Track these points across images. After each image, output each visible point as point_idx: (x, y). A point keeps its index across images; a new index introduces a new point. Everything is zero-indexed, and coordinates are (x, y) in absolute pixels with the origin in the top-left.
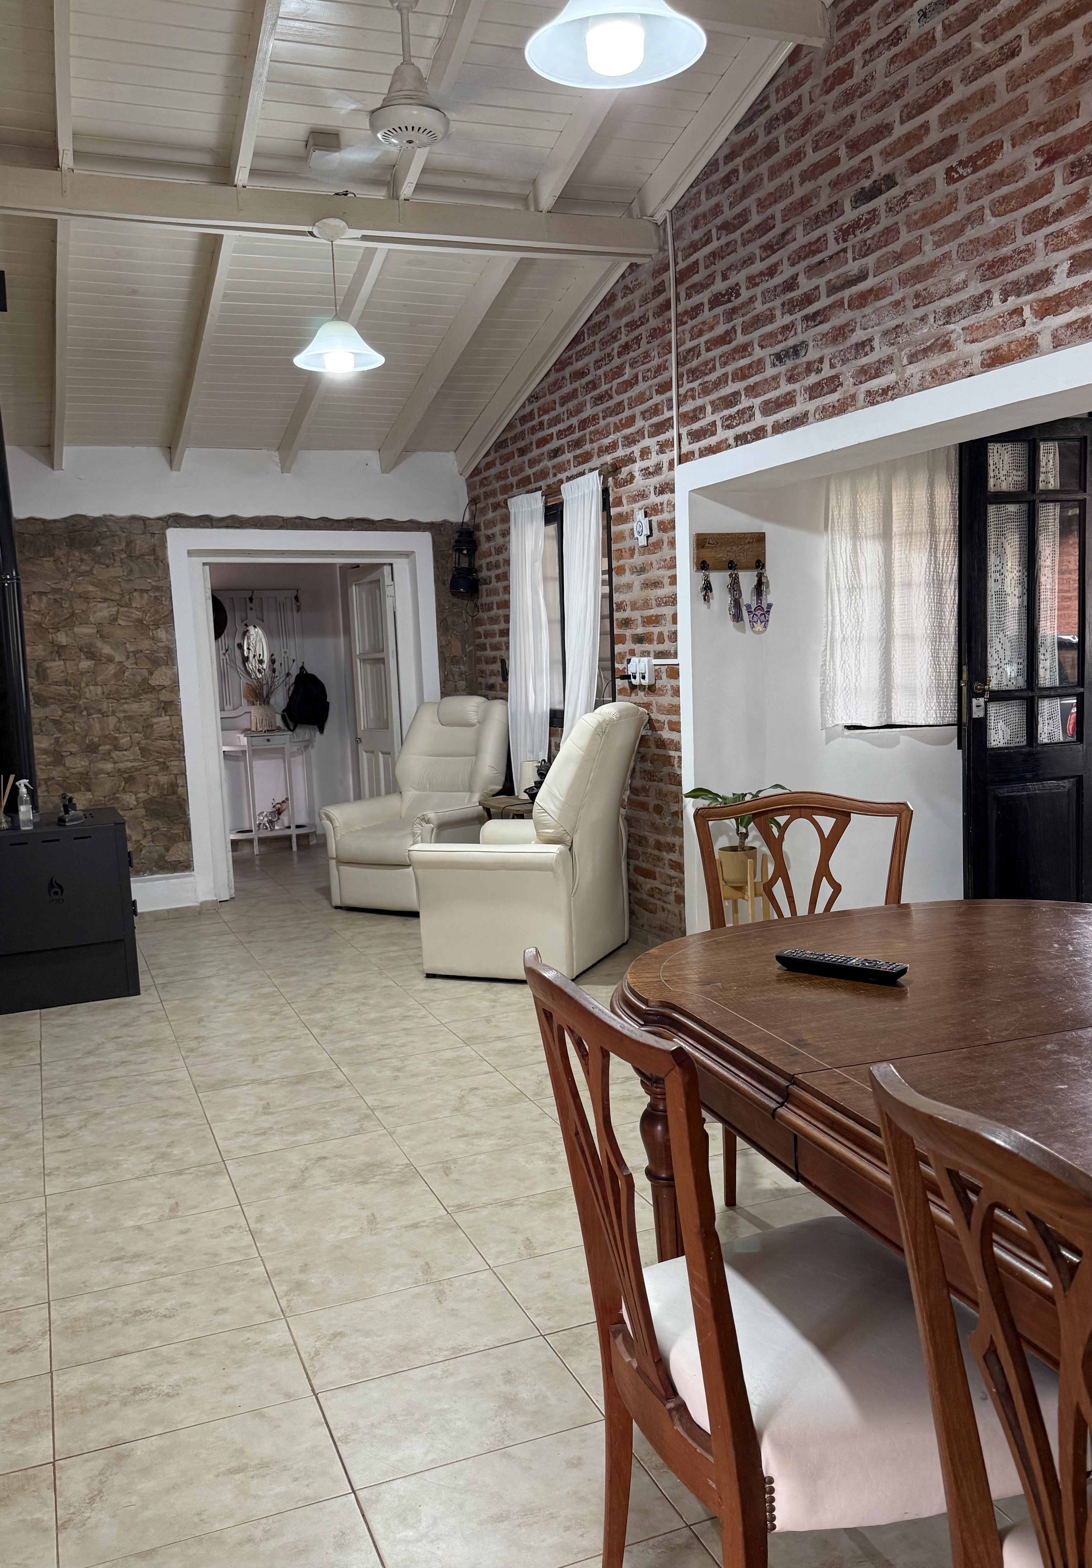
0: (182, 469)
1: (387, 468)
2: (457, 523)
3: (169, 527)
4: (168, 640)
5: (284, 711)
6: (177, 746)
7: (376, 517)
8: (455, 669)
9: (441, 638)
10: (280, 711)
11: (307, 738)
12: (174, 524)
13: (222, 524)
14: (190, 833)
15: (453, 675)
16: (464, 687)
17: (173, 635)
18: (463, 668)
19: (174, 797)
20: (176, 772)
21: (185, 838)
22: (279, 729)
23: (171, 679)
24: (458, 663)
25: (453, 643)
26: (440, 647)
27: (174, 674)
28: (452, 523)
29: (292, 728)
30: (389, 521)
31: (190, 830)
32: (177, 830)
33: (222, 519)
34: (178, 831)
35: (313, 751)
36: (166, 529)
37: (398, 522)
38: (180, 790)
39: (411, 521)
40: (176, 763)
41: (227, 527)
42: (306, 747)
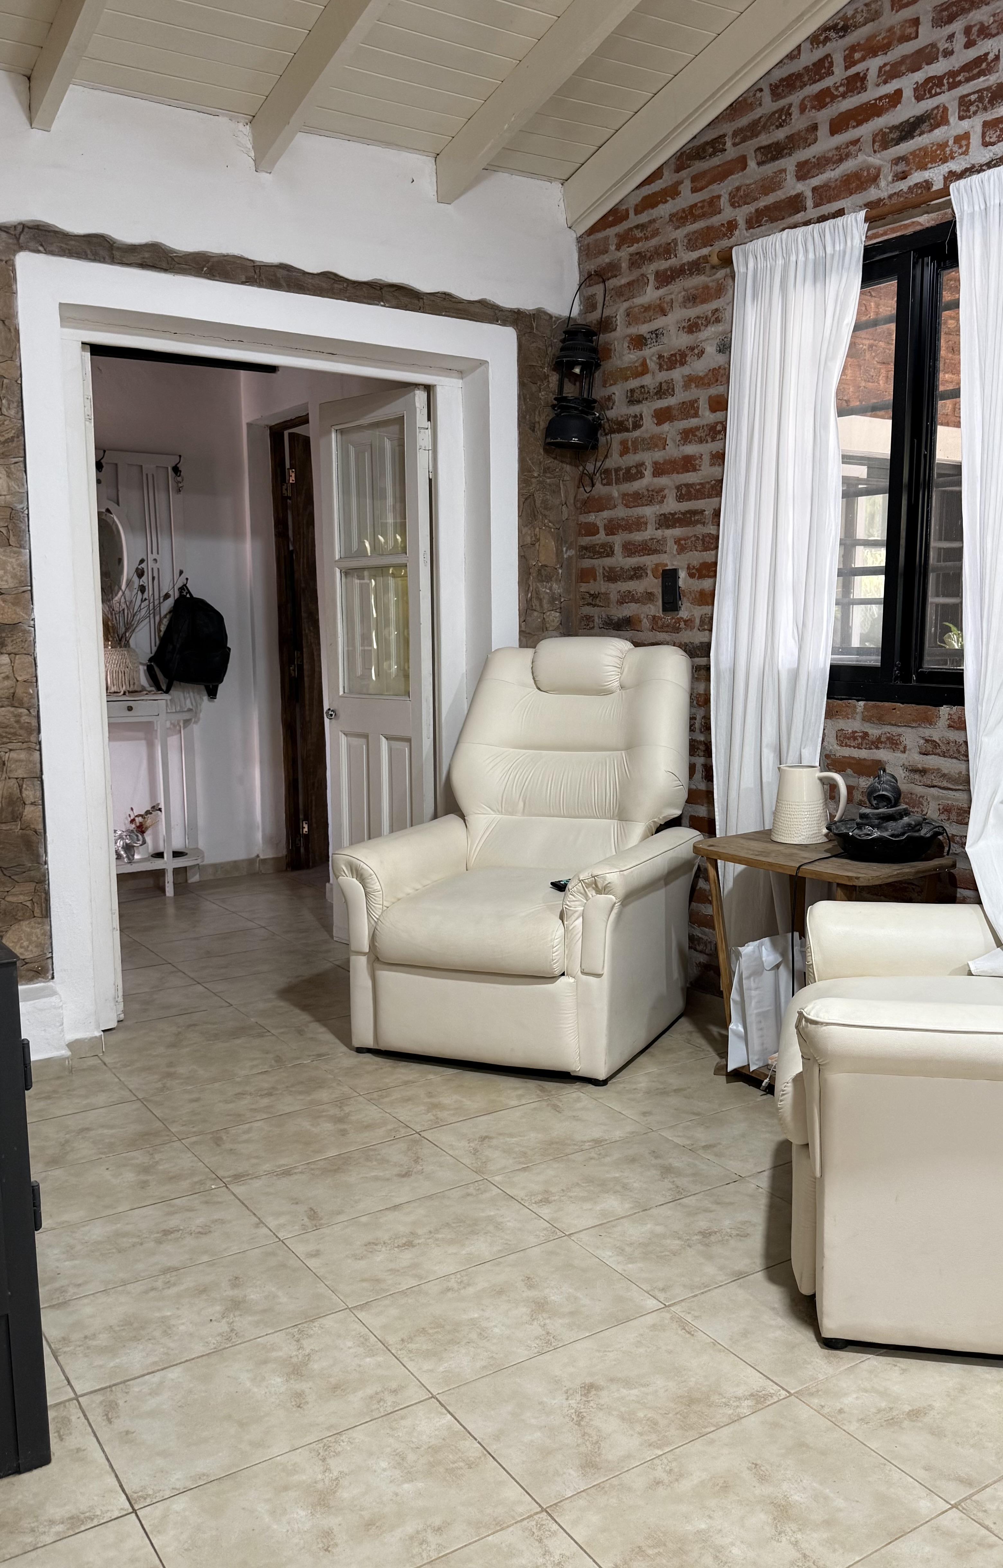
0: (53, 128)
1: (446, 196)
2: (558, 318)
3: (22, 248)
4: (10, 492)
5: (150, 660)
6: (25, 719)
7: (425, 286)
8: (544, 590)
9: (524, 530)
10: (145, 661)
11: (189, 705)
12: (32, 244)
13: (132, 259)
14: (47, 900)
15: (540, 600)
16: (556, 623)
17: (23, 482)
18: (557, 588)
19: (16, 828)
20: (20, 773)
21: (37, 912)
22: (143, 689)
23: (14, 576)
24: (549, 579)
25: (542, 542)
26: (522, 546)
27: (21, 565)
28: (551, 317)
29: (164, 688)
30: (446, 296)
31: (47, 893)
32: (19, 895)
33: (133, 249)
34: (22, 898)
35: (196, 729)
36: (15, 252)
37: (461, 301)
38: (29, 812)
39: (482, 303)
40: (23, 755)
41: (143, 265)
42: (187, 722)
